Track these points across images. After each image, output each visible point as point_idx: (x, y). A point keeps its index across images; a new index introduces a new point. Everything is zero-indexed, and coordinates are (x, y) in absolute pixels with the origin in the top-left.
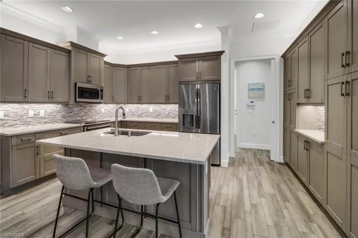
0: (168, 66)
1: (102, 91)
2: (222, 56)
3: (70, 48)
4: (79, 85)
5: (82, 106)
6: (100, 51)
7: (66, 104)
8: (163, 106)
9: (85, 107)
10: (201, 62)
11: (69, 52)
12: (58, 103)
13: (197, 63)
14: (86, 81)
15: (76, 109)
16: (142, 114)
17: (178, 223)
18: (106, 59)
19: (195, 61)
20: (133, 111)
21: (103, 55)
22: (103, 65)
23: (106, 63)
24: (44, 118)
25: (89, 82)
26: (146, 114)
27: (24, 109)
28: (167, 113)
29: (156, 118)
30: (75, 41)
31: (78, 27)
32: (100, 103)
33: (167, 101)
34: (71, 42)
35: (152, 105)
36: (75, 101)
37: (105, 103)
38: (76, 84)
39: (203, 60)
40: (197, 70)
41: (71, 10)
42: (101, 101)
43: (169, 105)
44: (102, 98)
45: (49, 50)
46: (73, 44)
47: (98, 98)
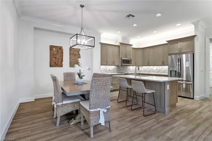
0: (163, 46)
1: (131, 60)
2: (195, 38)
3: (119, 45)
4: (123, 58)
5: (123, 67)
6: (130, 44)
7: (118, 66)
8: (161, 67)
9: (124, 67)
10: (181, 43)
11: (119, 46)
12: (115, 66)
13: (179, 43)
14: (125, 57)
15: (121, 68)
16: (150, 71)
17: (155, 106)
18: (133, 47)
19: (178, 43)
20: (145, 69)
21: (132, 45)
22: (131, 49)
23: (133, 48)
24: (111, 71)
25: (126, 57)
26: (152, 71)
27: (106, 67)
28: (164, 70)
29: (157, 73)
30: (121, 42)
31: (122, 37)
32: (130, 66)
33: (163, 64)
34: (120, 43)
35: (155, 67)
36: (121, 65)
37: (132, 66)
38: (121, 58)
39: (183, 42)
40: (179, 47)
41: (120, 32)
42: (131, 65)
43: (165, 66)
44: (131, 64)
45: (113, 47)
46: (121, 43)
47: (129, 63)
